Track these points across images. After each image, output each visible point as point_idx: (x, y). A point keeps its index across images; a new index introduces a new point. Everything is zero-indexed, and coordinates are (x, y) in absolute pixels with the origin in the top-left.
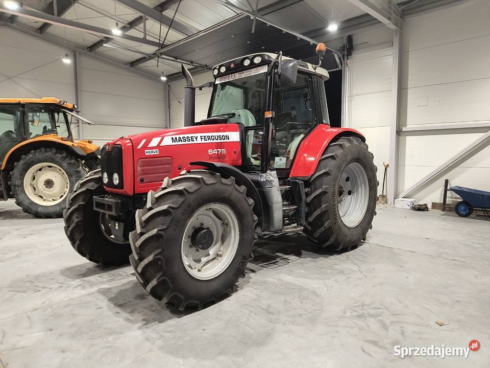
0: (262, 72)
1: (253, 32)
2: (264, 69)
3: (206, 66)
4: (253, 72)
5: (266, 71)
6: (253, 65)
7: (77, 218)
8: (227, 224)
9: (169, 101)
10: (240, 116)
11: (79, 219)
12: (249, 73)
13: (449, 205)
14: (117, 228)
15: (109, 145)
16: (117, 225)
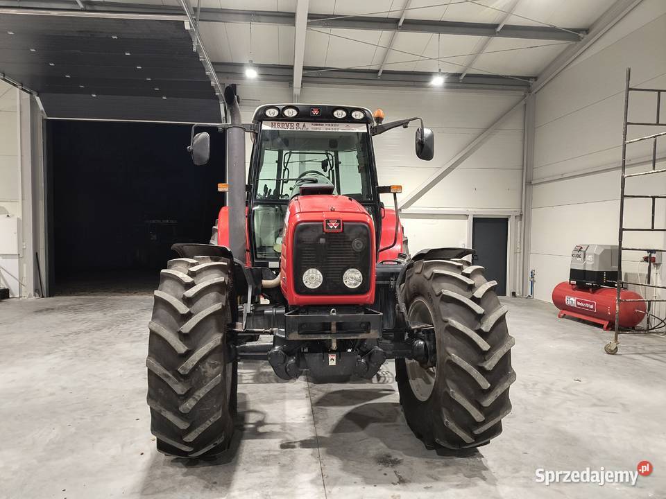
0: (358, 131)
2: (362, 129)
4: (342, 128)
5: (365, 131)
6: (349, 119)
12: (333, 127)
15: (339, 221)
16: (334, 358)
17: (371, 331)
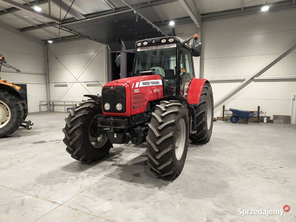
0: (173, 47)
1: (137, 21)
2: (175, 46)
3: (88, 37)
4: (166, 47)
5: (176, 46)
6: (167, 43)
7: (79, 133)
8: (179, 130)
9: (47, 57)
10: (158, 70)
11: (80, 134)
12: (163, 47)
13: (225, 118)
14: (115, 137)
15: (114, 86)
16: (116, 135)
17: (122, 126)
